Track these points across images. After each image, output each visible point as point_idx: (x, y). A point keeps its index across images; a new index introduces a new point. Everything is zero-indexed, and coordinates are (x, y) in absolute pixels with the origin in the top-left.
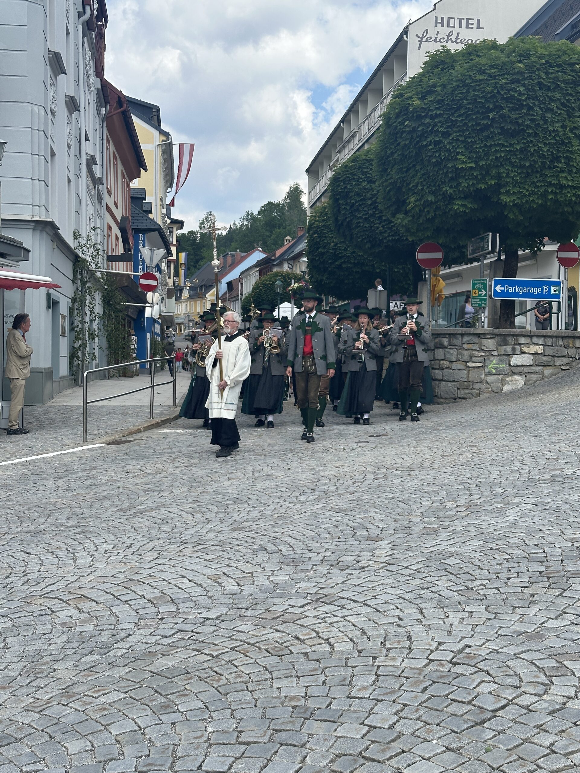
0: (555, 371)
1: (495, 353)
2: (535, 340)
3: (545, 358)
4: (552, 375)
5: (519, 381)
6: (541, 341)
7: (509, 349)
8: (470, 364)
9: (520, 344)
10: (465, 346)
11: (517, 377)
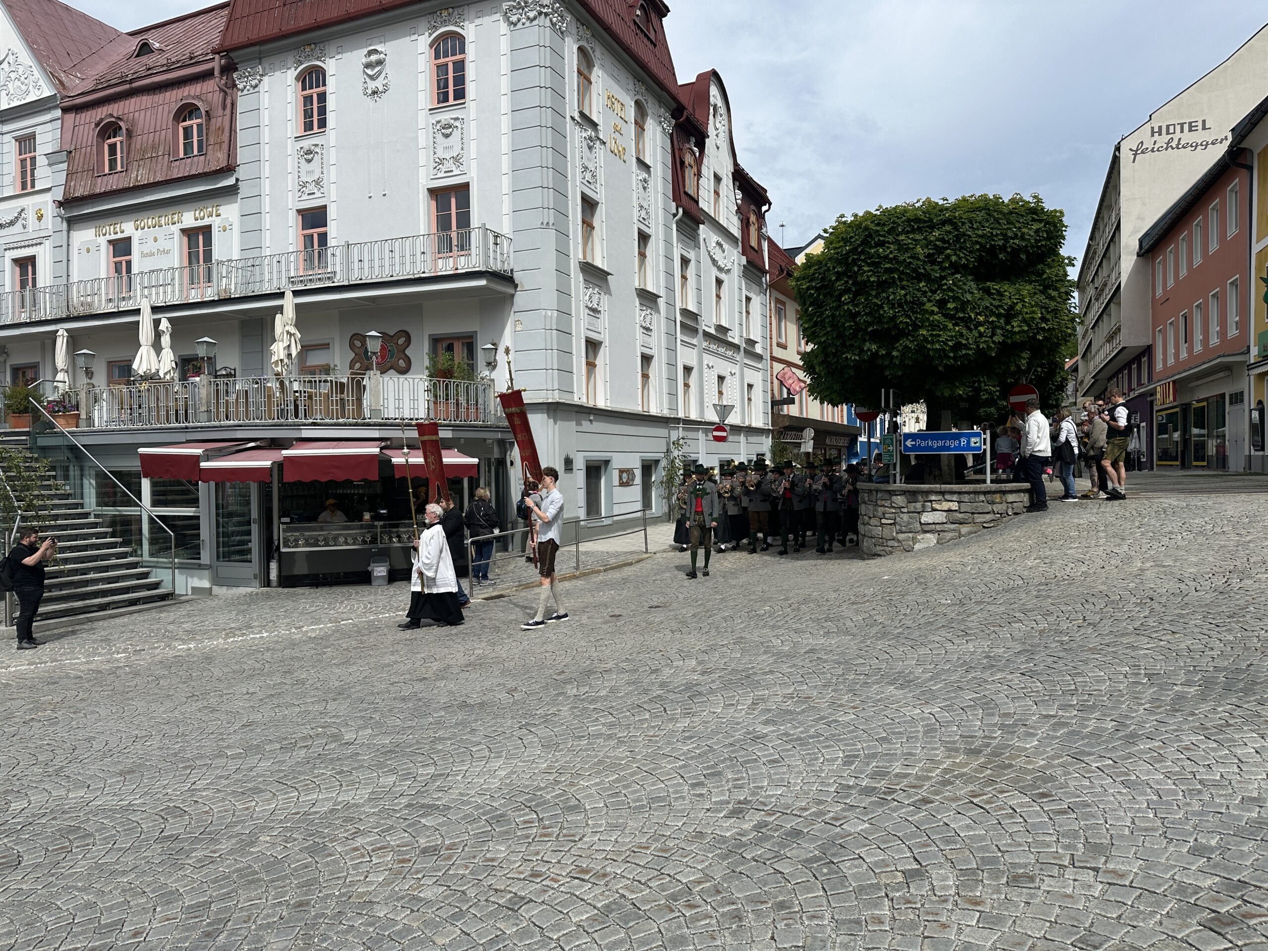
0: (975, 529)
1: (905, 510)
2: (948, 497)
3: (960, 516)
4: (970, 533)
5: (931, 538)
6: (955, 498)
7: (919, 506)
8: (884, 521)
9: (931, 501)
10: (879, 502)
11: (928, 535)
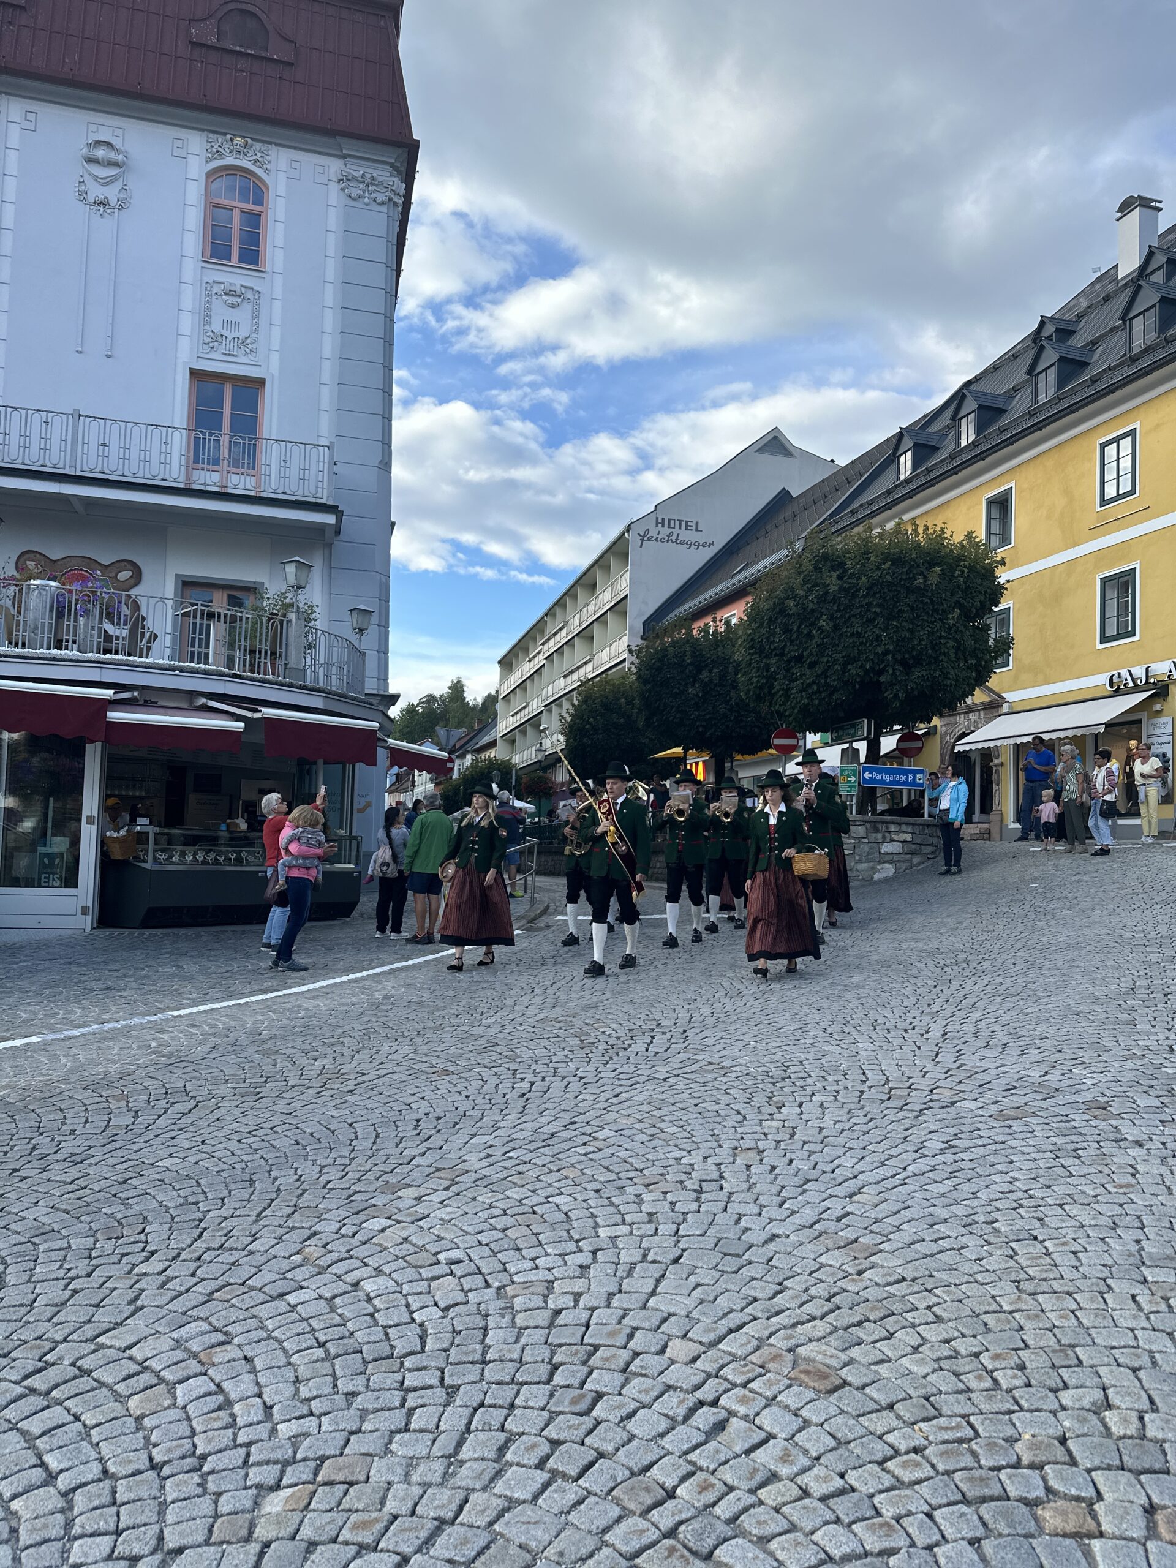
0: (922, 860)
1: (866, 840)
2: (904, 828)
3: (914, 846)
4: (920, 864)
5: (888, 870)
6: (910, 829)
7: (879, 836)
9: (890, 832)
11: (887, 865)
